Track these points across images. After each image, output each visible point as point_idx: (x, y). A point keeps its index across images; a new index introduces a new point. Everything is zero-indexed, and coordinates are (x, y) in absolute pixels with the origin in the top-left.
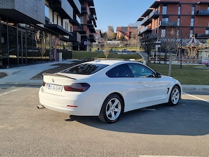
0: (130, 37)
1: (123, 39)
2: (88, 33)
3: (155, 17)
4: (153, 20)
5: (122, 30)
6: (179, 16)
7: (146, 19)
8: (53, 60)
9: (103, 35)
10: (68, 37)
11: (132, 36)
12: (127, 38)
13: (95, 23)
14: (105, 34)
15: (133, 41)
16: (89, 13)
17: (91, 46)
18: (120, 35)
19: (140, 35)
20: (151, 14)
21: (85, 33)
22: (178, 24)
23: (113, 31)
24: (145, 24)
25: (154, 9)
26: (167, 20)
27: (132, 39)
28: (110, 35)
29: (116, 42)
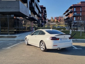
0: (60, 21)
1: (57, 22)
2: (44, 20)
3: (71, 12)
4: (70, 14)
5: (57, 18)
6: (81, 12)
7: (67, 14)
8: (31, 31)
9: (49, 21)
10: (36, 22)
11: (61, 20)
12: (59, 21)
13: (46, 16)
14: (50, 20)
15: (61, 23)
16: (44, 12)
17: (45, 25)
18: (56, 20)
19: (65, 20)
20: (69, 12)
21: (42, 20)
22: (81, 15)
23: (53, 19)
24: (67, 16)
25: (70, 9)
26: (76, 13)
27: (61, 22)
28: (52, 20)
29: (55, 23)
